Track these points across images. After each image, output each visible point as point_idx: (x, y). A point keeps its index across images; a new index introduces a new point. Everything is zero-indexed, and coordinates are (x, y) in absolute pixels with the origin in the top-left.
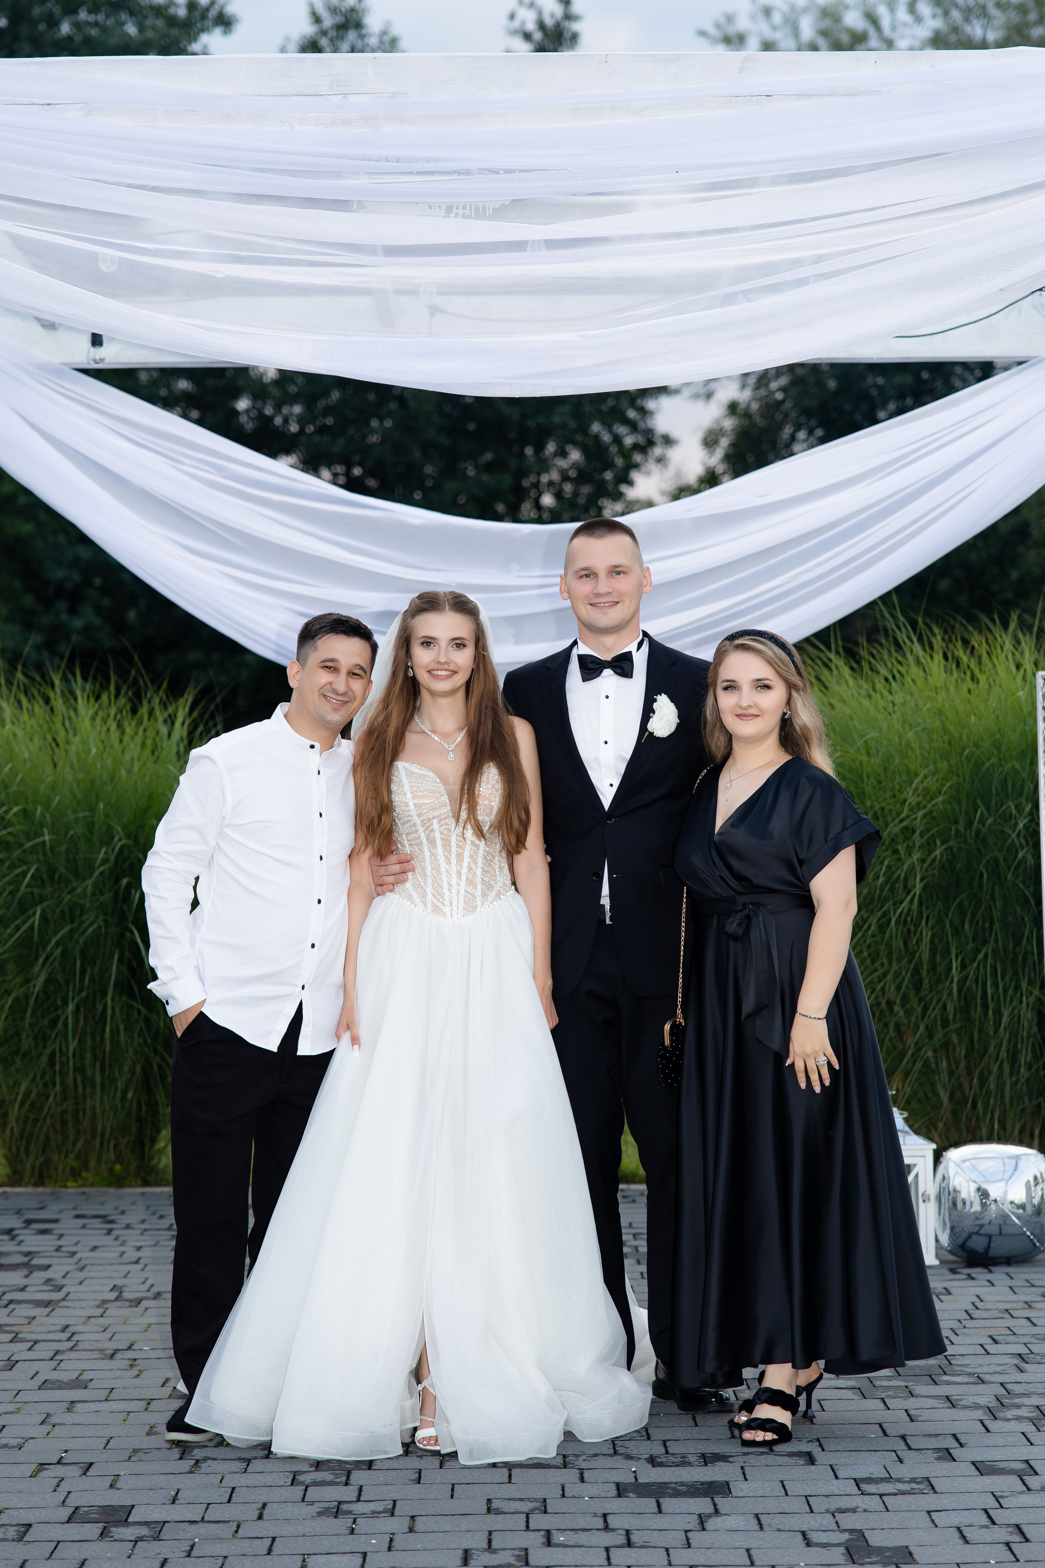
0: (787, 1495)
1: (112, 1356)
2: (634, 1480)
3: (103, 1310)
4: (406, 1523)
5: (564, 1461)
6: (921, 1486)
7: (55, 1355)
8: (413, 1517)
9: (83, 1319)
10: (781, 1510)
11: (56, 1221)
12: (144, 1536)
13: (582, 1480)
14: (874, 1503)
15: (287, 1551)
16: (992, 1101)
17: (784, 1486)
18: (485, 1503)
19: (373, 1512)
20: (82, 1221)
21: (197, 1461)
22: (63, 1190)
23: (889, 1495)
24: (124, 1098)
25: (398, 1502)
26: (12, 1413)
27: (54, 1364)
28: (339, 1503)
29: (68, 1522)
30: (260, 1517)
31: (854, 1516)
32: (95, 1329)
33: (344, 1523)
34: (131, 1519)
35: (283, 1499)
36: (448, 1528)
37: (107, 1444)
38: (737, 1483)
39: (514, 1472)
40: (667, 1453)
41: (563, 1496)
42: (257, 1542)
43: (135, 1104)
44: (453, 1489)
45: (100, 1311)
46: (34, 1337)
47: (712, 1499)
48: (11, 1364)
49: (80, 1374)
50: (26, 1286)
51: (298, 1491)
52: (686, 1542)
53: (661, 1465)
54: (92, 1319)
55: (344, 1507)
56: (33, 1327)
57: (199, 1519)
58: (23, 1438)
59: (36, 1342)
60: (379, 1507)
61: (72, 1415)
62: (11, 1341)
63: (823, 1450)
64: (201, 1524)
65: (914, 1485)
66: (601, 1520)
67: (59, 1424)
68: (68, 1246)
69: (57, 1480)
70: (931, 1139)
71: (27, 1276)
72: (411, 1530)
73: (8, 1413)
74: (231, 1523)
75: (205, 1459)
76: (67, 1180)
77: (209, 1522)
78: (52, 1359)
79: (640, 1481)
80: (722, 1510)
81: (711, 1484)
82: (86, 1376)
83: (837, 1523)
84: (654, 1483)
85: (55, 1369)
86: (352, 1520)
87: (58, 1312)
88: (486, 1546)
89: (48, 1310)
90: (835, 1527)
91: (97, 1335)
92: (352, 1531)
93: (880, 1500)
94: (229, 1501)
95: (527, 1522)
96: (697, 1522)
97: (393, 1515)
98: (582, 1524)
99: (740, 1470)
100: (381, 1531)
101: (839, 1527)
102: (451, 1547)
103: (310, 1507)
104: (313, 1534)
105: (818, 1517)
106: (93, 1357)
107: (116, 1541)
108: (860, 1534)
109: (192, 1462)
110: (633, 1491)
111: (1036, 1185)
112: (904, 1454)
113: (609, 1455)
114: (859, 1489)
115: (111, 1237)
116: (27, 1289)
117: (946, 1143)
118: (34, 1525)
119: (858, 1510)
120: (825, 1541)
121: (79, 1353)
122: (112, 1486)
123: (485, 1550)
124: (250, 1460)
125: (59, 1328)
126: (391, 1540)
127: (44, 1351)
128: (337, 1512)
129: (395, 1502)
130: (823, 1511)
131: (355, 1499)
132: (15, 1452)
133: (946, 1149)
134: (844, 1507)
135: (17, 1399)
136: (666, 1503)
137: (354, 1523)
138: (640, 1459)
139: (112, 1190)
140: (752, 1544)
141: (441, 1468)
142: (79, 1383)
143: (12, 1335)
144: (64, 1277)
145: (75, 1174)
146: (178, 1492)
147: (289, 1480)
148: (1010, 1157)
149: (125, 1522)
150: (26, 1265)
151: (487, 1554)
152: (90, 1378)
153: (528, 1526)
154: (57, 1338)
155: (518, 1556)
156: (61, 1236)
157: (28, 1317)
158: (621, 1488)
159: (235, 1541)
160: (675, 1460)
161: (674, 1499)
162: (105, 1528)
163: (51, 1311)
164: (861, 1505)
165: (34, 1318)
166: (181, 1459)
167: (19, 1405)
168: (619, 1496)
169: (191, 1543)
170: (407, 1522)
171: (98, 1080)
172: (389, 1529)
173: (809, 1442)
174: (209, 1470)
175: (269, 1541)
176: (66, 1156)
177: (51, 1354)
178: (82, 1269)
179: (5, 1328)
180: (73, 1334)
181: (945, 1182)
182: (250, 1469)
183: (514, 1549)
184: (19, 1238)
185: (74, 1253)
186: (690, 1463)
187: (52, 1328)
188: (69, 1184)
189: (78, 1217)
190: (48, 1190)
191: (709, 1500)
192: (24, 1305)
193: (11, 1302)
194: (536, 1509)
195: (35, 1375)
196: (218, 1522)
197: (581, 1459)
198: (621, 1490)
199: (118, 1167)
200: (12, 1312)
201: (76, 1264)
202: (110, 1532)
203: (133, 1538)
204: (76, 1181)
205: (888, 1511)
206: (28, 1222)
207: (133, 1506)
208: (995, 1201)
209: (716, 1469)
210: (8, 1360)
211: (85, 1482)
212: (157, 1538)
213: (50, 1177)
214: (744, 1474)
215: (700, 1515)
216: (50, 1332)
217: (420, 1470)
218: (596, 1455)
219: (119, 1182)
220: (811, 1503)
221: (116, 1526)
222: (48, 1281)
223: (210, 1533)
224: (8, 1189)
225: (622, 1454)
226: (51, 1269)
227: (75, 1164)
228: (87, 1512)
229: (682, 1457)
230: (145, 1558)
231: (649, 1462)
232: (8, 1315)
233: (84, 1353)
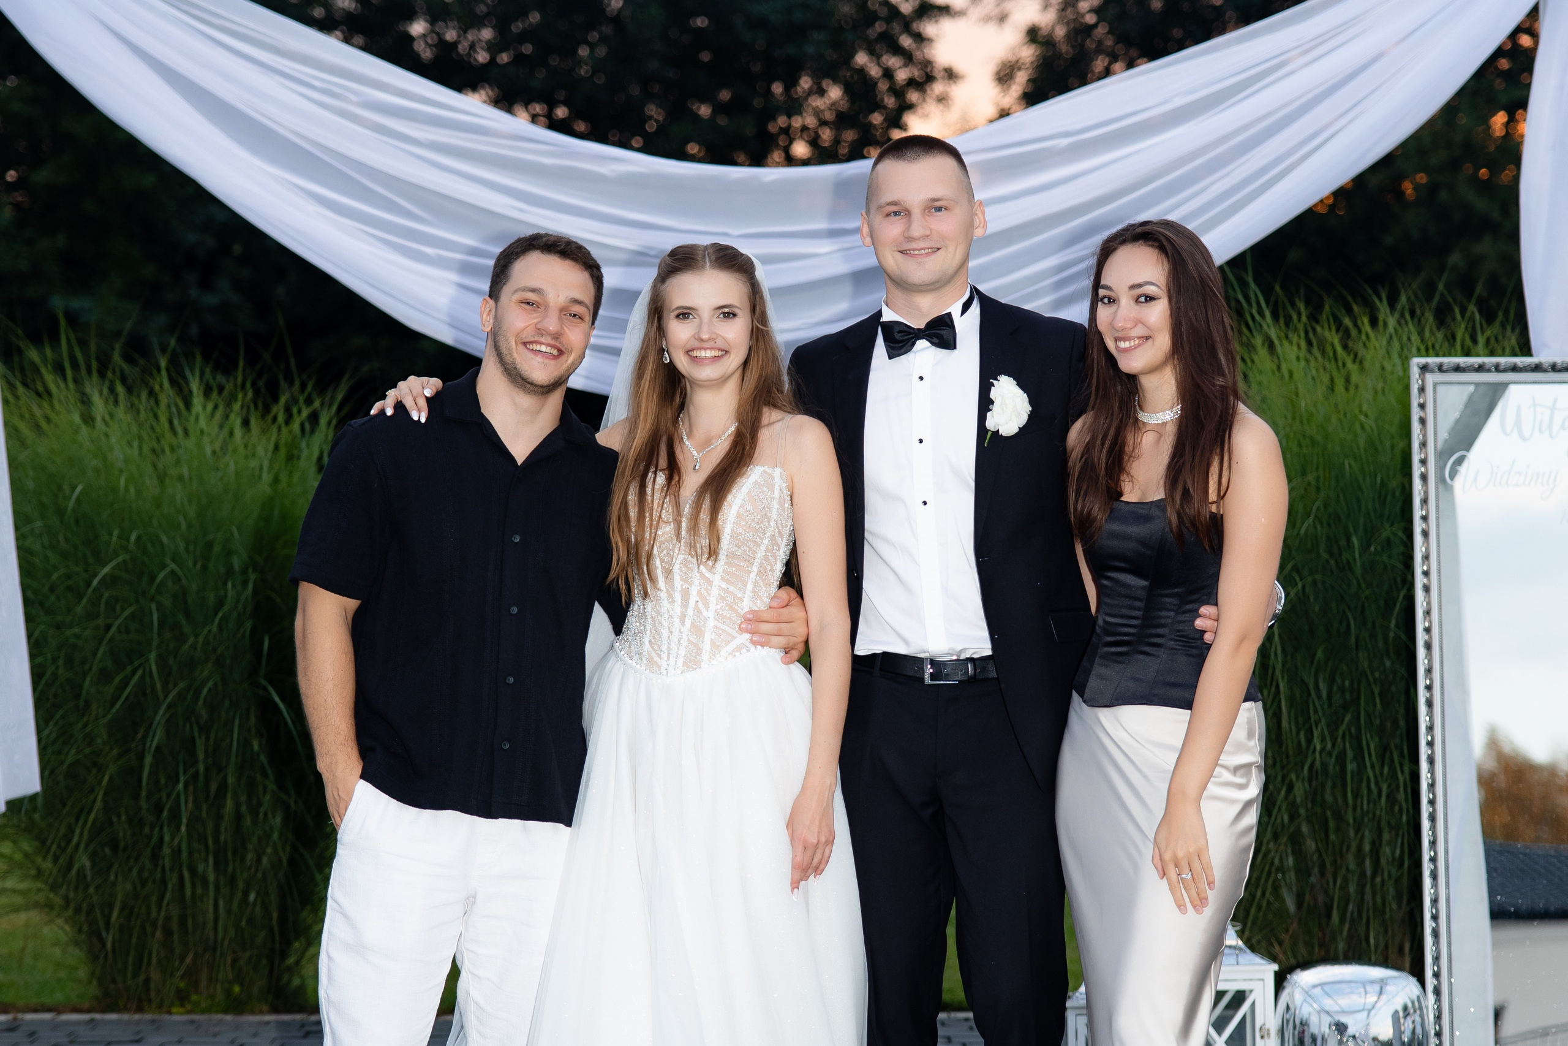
16: (1351, 907)
22: (167, 1017)
24: (245, 900)
43: (258, 909)
70: (1273, 958)
76: (172, 1005)
111: (1405, 1017)
117: (1293, 961)
133: (1291, 970)
139: (229, 1018)
145: (182, 998)
148: (1372, 982)
171: (211, 877)
176: (172, 975)
181: (1290, 1013)
188: (174, 1010)
190: (148, 1017)
199: (237, 989)
204: (182, 1005)
208: (1354, 1037)
213: (150, 1001)
219: (237, 1006)
224: (98, 1016)
227: (182, 985)
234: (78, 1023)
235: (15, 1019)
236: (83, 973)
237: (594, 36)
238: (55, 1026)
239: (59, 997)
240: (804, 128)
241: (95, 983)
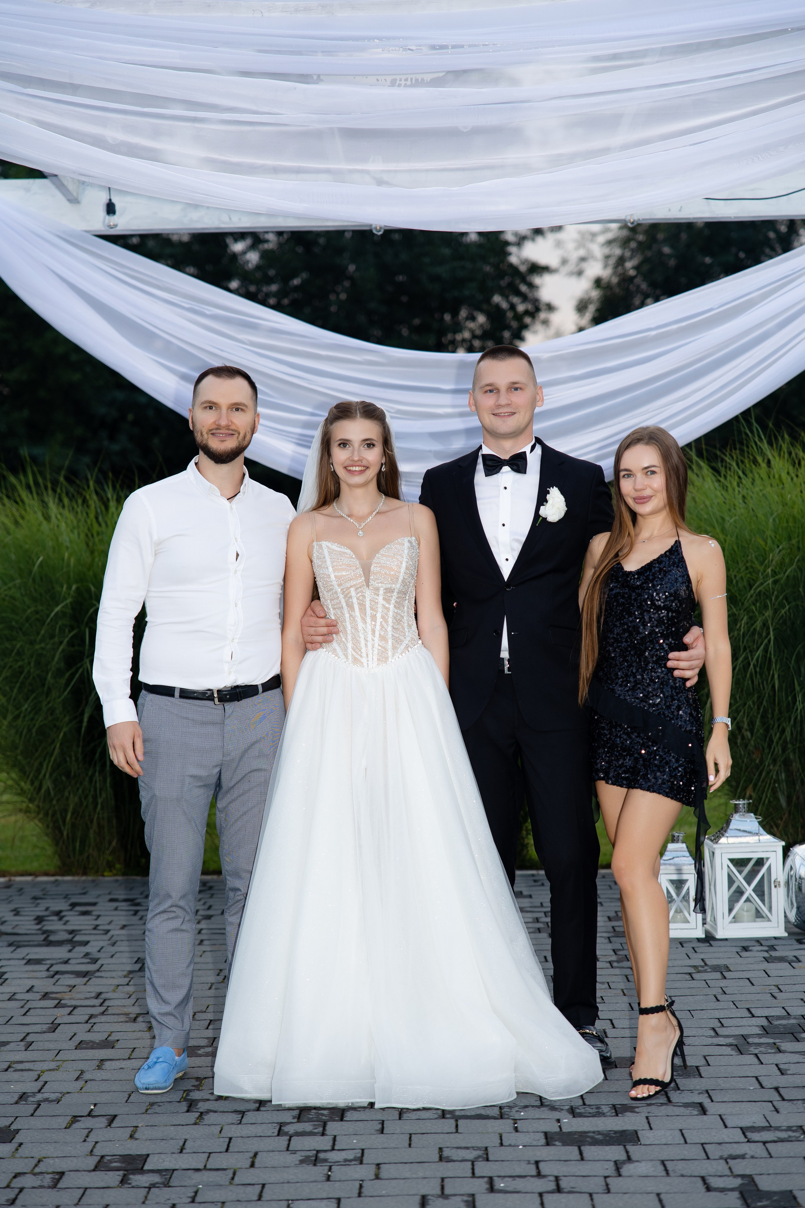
0: (686, 1142)
1: (135, 1020)
2: (558, 1130)
3: (129, 979)
4: (371, 1171)
5: (501, 1112)
6: (796, 1134)
7: (89, 1019)
8: (378, 1165)
9: (113, 987)
10: (682, 1157)
11: (94, 904)
12: (157, 1183)
13: (516, 1130)
14: (758, 1150)
15: (275, 1197)
17: (683, 1135)
18: (437, 1151)
19: (346, 1160)
20: (115, 904)
21: (202, 1113)
23: (771, 1142)
25: (366, 1151)
26: (53, 1070)
27: (89, 1026)
28: (318, 1152)
29: (94, 1170)
30: (252, 1165)
31: (744, 1162)
32: (122, 996)
33: (322, 1170)
34: (146, 1167)
35: (271, 1148)
36: (408, 1175)
37: (129, 1098)
38: (644, 1132)
39: (460, 1122)
40: (584, 1104)
41: (501, 1144)
42: (250, 1188)
44: (410, 1138)
45: (127, 980)
46: (74, 1003)
47: (625, 1146)
48: (54, 1027)
49: (109, 1035)
50: (69, 959)
51: (284, 1140)
52: (605, 1188)
53: (581, 1115)
54: (120, 987)
55: (322, 1155)
56: (73, 994)
57: (202, 1167)
58: (61, 1093)
59: (75, 1007)
60: (350, 1155)
61: (101, 1071)
62: (55, 1007)
63: (712, 1101)
64: (204, 1172)
65: (791, 1133)
66: (533, 1167)
67: (91, 1080)
68: (103, 925)
69: (87, 1131)
70: (780, 837)
71: (70, 951)
72: (377, 1177)
73: (50, 1070)
74: (228, 1171)
75: (208, 1111)
76: (104, 870)
77: (211, 1170)
78: (87, 1022)
79: (564, 1130)
80: (634, 1157)
81: (623, 1133)
82: (112, 1038)
83: (730, 1168)
84: (576, 1132)
85: (89, 1031)
86: (327, 1168)
87: (94, 981)
88: (439, 1193)
89: (86, 979)
90: (728, 1172)
91: (123, 1001)
92: (328, 1178)
93: (764, 1147)
94: (227, 1150)
95: (473, 1169)
96: (614, 1168)
97: (361, 1163)
98: (518, 1171)
99: (646, 1120)
100: (353, 1178)
101: (732, 1172)
102: (411, 1193)
103: (293, 1156)
104: (296, 1180)
105: (714, 1162)
106: (120, 1020)
107: (133, 1187)
108: (750, 1179)
109: (197, 1114)
110: (559, 1140)
112: (779, 1104)
113: (536, 1106)
114: (746, 1137)
115: (137, 918)
116: (70, 962)
117: (793, 841)
118: (67, 1173)
119: (747, 1156)
120: (722, 1186)
121: (109, 1017)
122: (131, 1137)
123: (439, 1196)
124: (244, 1112)
125: (93, 995)
126: (361, 1186)
127: (81, 1015)
128: (316, 1160)
129: (363, 1150)
130: (717, 1157)
131: (330, 1148)
132: (53, 1105)
133: (793, 844)
134: (734, 1154)
135: (58, 1058)
136: (586, 1149)
137: (330, 1170)
138: (562, 1110)
139: (139, 878)
140: (661, 1189)
141: (400, 1119)
142: (108, 1044)
143: (56, 1002)
144: (99, 951)
145: (110, 865)
146: (185, 1142)
147: (276, 1131)
149: (141, 1171)
150: (70, 941)
151: (440, 1199)
152: (117, 1039)
153: (473, 1173)
154: (92, 1004)
155: (466, 1201)
156: (99, 916)
157: (69, 986)
158: (549, 1136)
159: (232, 1187)
160: (591, 1111)
161: (593, 1147)
162: (125, 1175)
163: (88, 981)
164: (748, 1152)
165: (75, 986)
166: (188, 1111)
167: (58, 1063)
168: (548, 1144)
169: (195, 1189)
170: (373, 1168)
172: (357, 1176)
173: (700, 1094)
174: (210, 1123)
175: (260, 1187)
176: (104, 853)
177: (87, 1017)
178: (113, 944)
179: (51, 996)
180: (105, 1000)
181: (793, 872)
182: (244, 1121)
183: (462, 1195)
184: (65, 919)
185: (107, 931)
186: (604, 1114)
187: (88, 995)
188: (106, 874)
189: (112, 900)
191: (621, 1147)
192: (66, 976)
193: (57, 973)
194: (479, 1157)
195: (73, 1036)
196: (218, 1170)
197: (514, 1110)
198: (549, 1139)
200: (57, 981)
201: (109, 940)
202: (129, 1179)
203: (147, 1185)
204: (111, 871)
205: (771, 1157)
206: (73, 905)
207: (148, 1155)
209: (626, 1119)
210: (52, 1023)
211: (110, 1133)
212: (167, 1185)
214: (649, 1123)
215: (615, 1162)
216: (86, 998)
217: (383, 1121)
218: (526, 1107)
220: (707, 1150)
221: (134, 1174)
222: (87, 954)
223: (211, 1180)
225: (547, 1106)
226: (89, 944)
228: (111, 1162)
229: (598, 1108)
230: (157, 1203)
231: (570, 1113)
232: (54, 984)
233: (112, 1017)
234: (46, 883)
235: (10, 880)
236: (50, 850)
237: (339, 288)
238: (34, 885)
239: (35, 866)
240: (464, 340)
241: (57, 857)
